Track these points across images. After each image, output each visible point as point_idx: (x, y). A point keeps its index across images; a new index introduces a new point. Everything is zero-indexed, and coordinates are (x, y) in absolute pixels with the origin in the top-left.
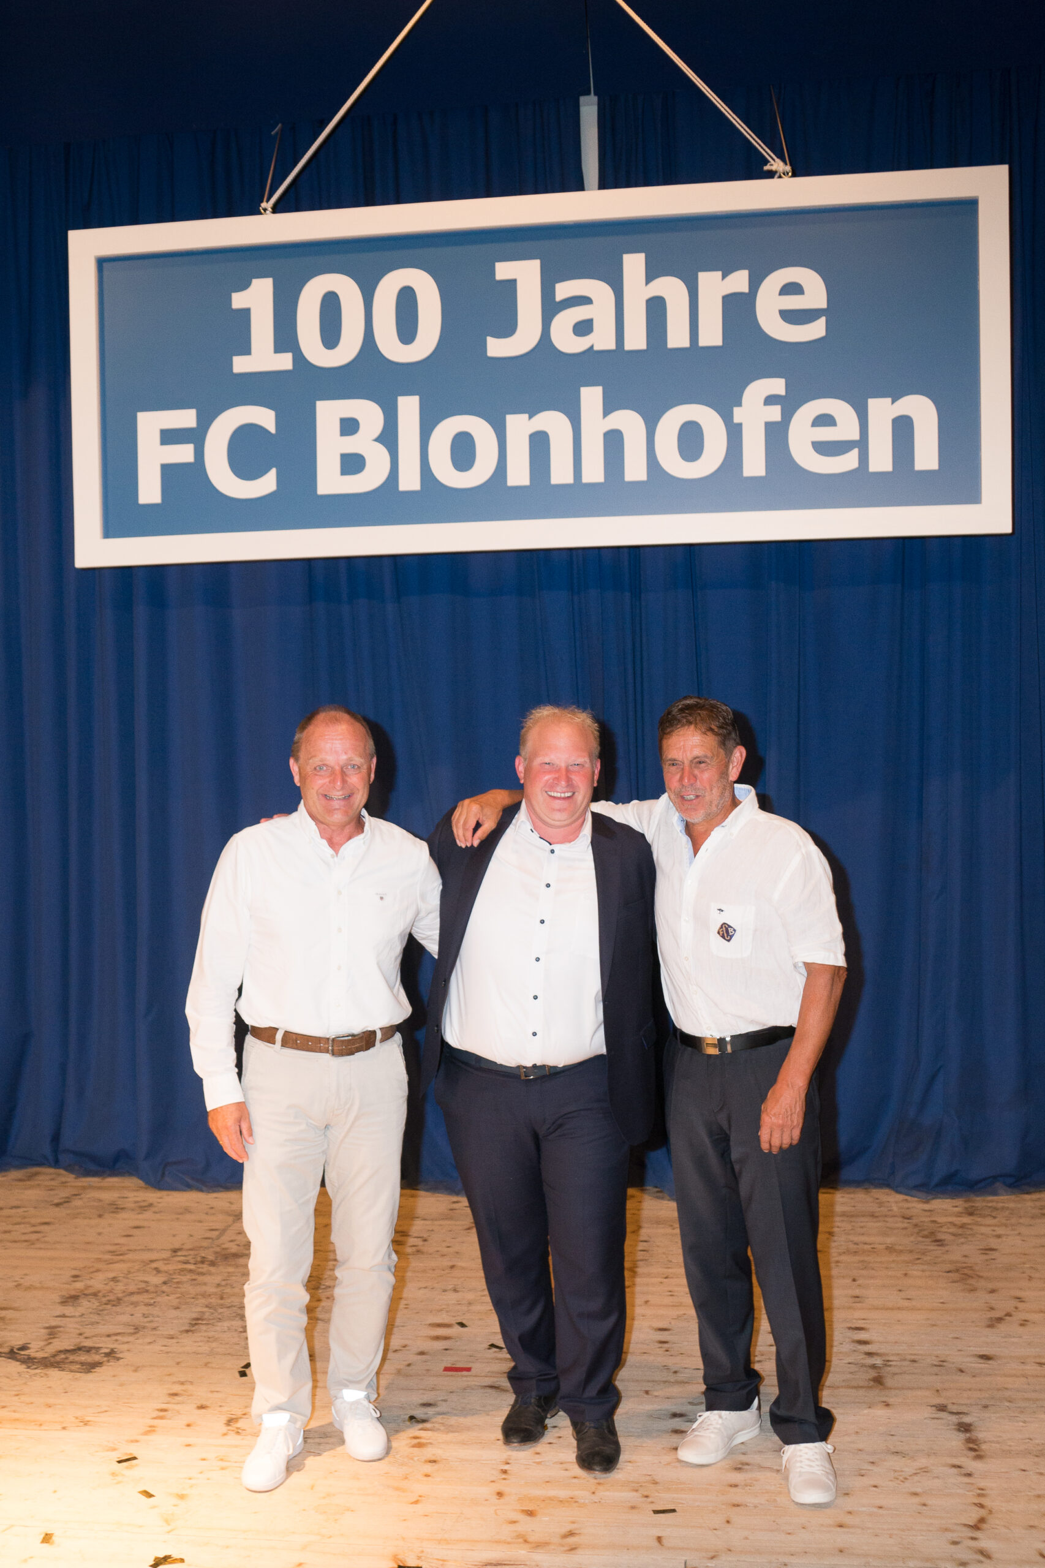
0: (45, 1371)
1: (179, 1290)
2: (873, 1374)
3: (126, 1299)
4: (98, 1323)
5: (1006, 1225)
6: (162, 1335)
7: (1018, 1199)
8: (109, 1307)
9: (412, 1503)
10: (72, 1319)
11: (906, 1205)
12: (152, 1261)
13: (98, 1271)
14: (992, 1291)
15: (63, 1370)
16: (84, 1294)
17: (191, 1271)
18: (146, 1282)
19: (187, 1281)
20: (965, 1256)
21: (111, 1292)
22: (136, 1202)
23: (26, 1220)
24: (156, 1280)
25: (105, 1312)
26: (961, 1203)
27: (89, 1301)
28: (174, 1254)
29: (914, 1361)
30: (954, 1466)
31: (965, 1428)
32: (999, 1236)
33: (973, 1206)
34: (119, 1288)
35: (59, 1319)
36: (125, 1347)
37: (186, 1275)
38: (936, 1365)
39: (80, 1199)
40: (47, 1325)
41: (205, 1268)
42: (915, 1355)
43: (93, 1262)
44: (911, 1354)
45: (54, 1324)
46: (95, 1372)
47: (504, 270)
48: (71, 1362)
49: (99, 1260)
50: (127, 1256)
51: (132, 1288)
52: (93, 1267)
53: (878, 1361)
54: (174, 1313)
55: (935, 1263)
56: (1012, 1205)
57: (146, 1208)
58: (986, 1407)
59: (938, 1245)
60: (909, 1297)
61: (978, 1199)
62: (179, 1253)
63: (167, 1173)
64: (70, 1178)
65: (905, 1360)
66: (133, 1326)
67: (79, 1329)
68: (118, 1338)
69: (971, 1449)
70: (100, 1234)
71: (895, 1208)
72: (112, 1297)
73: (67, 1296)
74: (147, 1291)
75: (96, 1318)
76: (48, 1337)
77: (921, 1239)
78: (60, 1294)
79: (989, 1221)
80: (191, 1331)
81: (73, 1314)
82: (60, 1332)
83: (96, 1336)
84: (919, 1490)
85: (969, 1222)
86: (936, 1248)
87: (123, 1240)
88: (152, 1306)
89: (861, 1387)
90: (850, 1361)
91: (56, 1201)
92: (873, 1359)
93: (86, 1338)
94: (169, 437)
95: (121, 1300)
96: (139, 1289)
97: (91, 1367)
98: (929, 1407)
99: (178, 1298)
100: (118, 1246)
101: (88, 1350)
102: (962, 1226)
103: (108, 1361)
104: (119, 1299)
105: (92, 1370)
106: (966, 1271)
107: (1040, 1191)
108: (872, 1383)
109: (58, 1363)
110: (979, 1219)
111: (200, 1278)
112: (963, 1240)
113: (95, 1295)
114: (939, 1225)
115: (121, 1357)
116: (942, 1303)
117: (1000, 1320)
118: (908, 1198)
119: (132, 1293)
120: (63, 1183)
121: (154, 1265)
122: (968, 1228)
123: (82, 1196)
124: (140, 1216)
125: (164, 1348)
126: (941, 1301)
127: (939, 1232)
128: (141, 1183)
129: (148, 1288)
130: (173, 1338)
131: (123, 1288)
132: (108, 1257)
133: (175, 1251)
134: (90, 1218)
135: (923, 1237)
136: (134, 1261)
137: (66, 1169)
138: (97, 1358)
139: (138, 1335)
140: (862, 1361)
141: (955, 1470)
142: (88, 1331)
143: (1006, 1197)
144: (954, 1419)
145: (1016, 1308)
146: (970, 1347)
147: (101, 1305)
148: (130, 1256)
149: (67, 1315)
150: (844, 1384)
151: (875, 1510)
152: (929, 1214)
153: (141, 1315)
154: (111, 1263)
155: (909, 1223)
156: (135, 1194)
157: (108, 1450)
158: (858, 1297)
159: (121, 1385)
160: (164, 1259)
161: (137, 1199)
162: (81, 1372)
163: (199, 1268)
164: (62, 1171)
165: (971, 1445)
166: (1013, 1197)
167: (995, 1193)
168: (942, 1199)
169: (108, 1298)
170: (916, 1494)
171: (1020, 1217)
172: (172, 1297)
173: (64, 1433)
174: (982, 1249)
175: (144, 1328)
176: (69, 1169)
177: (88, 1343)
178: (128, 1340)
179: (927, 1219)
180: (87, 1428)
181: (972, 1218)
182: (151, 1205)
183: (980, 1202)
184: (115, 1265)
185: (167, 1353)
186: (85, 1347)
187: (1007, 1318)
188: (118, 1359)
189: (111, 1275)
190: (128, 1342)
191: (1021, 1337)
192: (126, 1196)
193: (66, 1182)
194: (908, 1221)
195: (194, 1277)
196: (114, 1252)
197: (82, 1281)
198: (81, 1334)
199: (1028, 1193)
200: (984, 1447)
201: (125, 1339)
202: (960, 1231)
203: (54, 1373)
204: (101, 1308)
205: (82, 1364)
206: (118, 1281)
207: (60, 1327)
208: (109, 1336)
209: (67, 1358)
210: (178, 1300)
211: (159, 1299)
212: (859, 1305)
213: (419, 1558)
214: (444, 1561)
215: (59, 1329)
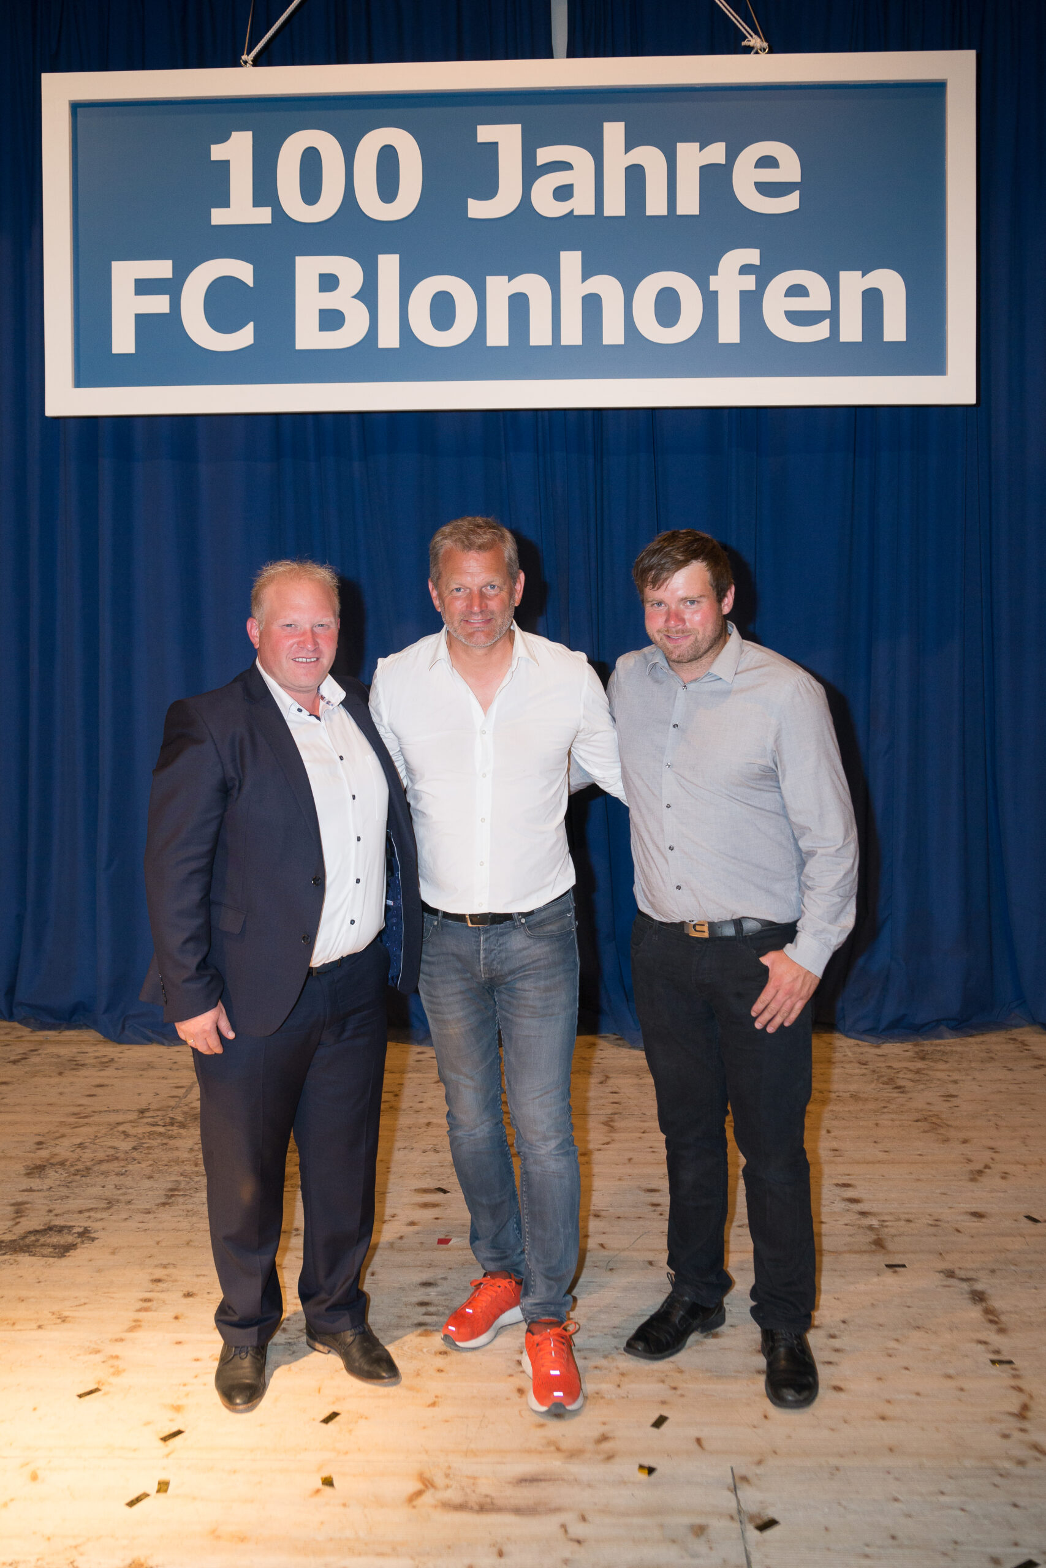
0: (14, 1257)
1: (150, 1156)
2: (870, 1236)
3: (96, 1168)
4: (68, 1197)
5: (959, 1070)
6: (138, 1209)
7: (962, 1042)
8: (78, 1177)
9: (429, 1406)
10: (40, 1194)
11: (859, 1050)
12: (119, 1124)
13: (63, 1136)
14: (965, 1141)
15: (34, 1255)
16: (51, 1164)
17: (160, 1134)
18: (115, 1148)
19: (158, 1146)
20: (928, 1104)
21: (78, 1160)
22: (97, 1057)
24: (125, 1145)
25: (74, 1184)
26: (910, 1047)
27: (56, 1172)
28: (141, 1115)
29: (909, 1221)
30: (980, 1342)
31: (978, 1297)
32: (955, 1082)
33: (923, 1050)
34: (87, 1155)
35: (26, 1193)
36: (99, 1225)
37: (156, 1139)
38: (931, 1225)
39: (39, 1055)
40: (13, 1201)
41: (175, 1130)
42: (908, 1213)
43: (57, 1126)
44: (904, 1213)
45: (20, 1200)
46: (69, 1256)
47: (486, 133)
48: (43, 1245)
49: (62, 1123)
50: (92, 1119)
51: (101, 1155)
52: (57, 1132)
53: (874, 1222)
54: (147, 1183)
55: (902, 1112)
56: (959, 1049)
57: (107, 1065)
58: (993, 1271)
59: (901, 1092)
60: (887, 1150)
61: (925, 1042)
62: (147, 1114)
63: (127, 1026)
64: (25, 1032)
65: (899, 1220)
66: (106, 1200)
67: (49, 1205)
68: (92, 1214)
69: (991, 1321)
70: (61, 1094)
71: (850, 1054)
72: (80, 1166)
73: (33, 1166)
74: (117, 1158)
75: (64, 1191)
76: (16, 1215)
77: (881, 1085)
78: (24, 1164)
79: (941, 1066)
80: (168, 1204)
81: (41, 1187)
82: (27, 1209)
83: (67, 1212)
84: (952, 1372)
85: (923, 1067)
86: (896, 1095)
87: (85, 1101)
88: (124, 1176)
89: (865, 1252)
90: (846, 1222)
91: (12, 1058)
92: (869, 1219)
93: (56, 1215)
94: (144, 287)
95: (90, 1169)
96: (108, 1156)
97: (64, 1250)
98: (937, 1274)
99: (150, 1165)
100: (82, 1108)
101: (60, 1230)
102: (918, 1071)
103: (83, 1242)
104: (88, 1169)
105: (68, 1254)
106: (934, 1120)
107: (983, 1034)
108: (874, 1247)
109: (28, 1246)
110: (932, 1064)
111: (172, 1142)
112: (922, 1086)
113: (62, 1164)
114: (896, 1071)
115: (96, 1237)
116: (920, 1155)
117: (980, 1172)
118: (860, 1042)
119: (101, 1162)
120: (18, 1037)
121: (121, 1128)
122: (924, 1074)
123: (40, 1052)
124: (103, 1073)
125: (140, 1225)
126: (919, 1153)
127: (898, 1078)
128: (101, 1037)
129: (118, 1155)
130: (149, 1213)
131: (92, 1155)
132: (72, 1120)
133: (142, 1111)
134: (50, 1076)
135: (884, 1084)
136: (99, 1124)
137: (20, 1022)
138: (70, 1239)
139: (111, 1211)
140: (858, 1222)
141: (981, 1347)
142: (59, 1207)
143: (952, 1040)
144: (965, 1286)
145: (993, 1159)
146: (960, 1203)
147: (69, 1176)
148: (96, 1118)
149: (34, 1188)
150: (846, 1248)
151: (914, 1397)
152: (882, 1059)
153: (114, 1186)
154: (76, 1127)
155: (866, 1069)
156: (95, 1048)
157: (90, 1353)
158: (836, 1150)
159: (99, 1271)
160: (131, 1122)
161: (97, 1054)
162: (54, 1257)
163: (169, 1130)
164: (16, 1025)
165: (991, 1317)
166: (958, 1040)
167: (940, 1037)
168: (892, 1043)
169: (76, 1168)
170: (949, 1377)
171: (970, 1061)
172: (144, 1165)
173: (41, 1332)
174: (943, 1096)
175: (118, 1201)
176: (24, 1022)
177: (59, 1222)
178: (103, 1217)
179: (884, 1065)
180: (66, 1325)
181: (925, 1062)
182: (112, 1060)
183: (929, 1045)
184: (82, 1129)
185: (146, 1230)
186: (56, 1226)
187: (987, 1170)
188: (93, 1239)
189: (79, 1141)
190: (102, 1219)
191: (1005, 1192)
192: (86, 1050)
193: (22, 1037)
194: (865, 1067)
195: (165, 1141)
196: (79, 1114)
197: (47, 1148)
198: (50, 1211)
199: (971, 1036)
200: (1003, 1318)
201: (99, 1215)
202: (917, 1077)
203: (24, 1259)
204: (70, 1179)
205: (55, 1247)
206: (85, 1148)
207: (27, 1203)
208: (80, 1212)
209: (37, 1240)
210: (151, 1168)
211: (130, 1167)
212: (840, 1159)
213: (447, 1476)
214: (475, 1478)
215: (26, 1206)
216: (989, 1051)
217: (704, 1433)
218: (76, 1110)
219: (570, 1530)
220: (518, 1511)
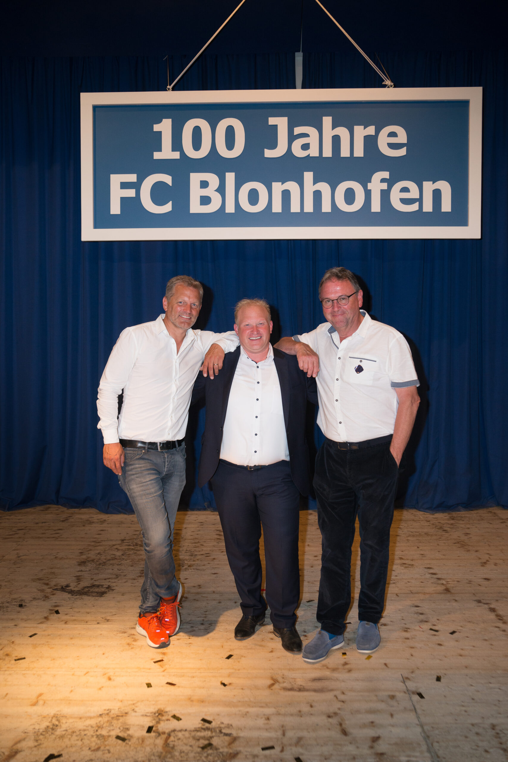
0: (79, 597)
1: (130, 558)
2: (443, 588)
3: (108, 562)
4: (98, 574)
5: (469, 524)
6: (129, 578)
7: (468, 513)
8: (101, 566)
9: (270, 652)
10: (86, 572)
11: (426, 516)
12: (114, 545)
13: (91, 550)
14: (477, 551)
15: (89, 596)
16: (88, 561)
17: (133, 549)
18: (114, 555)
19: (133, 554)
20: (458, 537)
21: (99, 559)
22: (98, 519)
23: (50, 528)
24: (119, 554)
25: (100, 569)
26: (447, 515)
27: (91, 564)
28: (122, 542)
29: (458, 581)
30: (497, 627)
31: (493, 610)
32: (468, 528)
33: (453, 516)
34: (103, 557)
35: (80, 572)
36: (114, 584)
37: (131, 551)
38: (468, 583)
39: (73, 518)
40: (75, 575)
42: (457, 579)
43: (87, 546)
44: (456, 579)
45: (78, 575)
48: (92, 592)
49: (89, 545)
50: (102, 543)
51: (109, 557)
52: (88, 548)
53: (444, 582)
54: (132, 568)
55: (448, 540)
56: (468, 515)
57: (103, 522)
58: (497, 600)
59: (446, 532)
60: (444, 554)
61: (453, 513)
62: (125, 541)
63: (110, 507)
64: (65, 509)
65: (454, 581)
66: (115, 574)
67: (91, 577)
68: (110, 580)
70: (86, 533)
71: (421, 517)
72: (101, 562)
73: (80, 562)
74: (116, 559)
75: (96, 571)
76: (77, 580)
77: (437, 530)
78: (76, 561)
79: (461, 522)
81: (86, 570)
82: (82, 578)
83: (100, 579)
85: (454, 522)
86: (444, 533)
87: (97, 536)
88: (120, 565)
89: (442, 593)
90: (432, 582)
91: (62, 520)
92: (441, 581)
93: (95, 581)
95: (105, 563)
96: (112, 558)
97: (101, 594)
98: (474, 602)
99: (131, 561)
100: (96, 539)
101: (98, 586)
102: (452, 524)
103: (109, 591)
104: (104, 563)
105: (103, 596)
106: (462, 543)
107: (477, 510)
108: (445, 592)
109: (86, 593)
110: (458, 521)
111: (138, 552)
112: (454, 530)
113: (93, 561)
114: (442, 524)
116: (459, 556)
117: (485, 563)
118: (425, 513)
119: (109, 560)
120: (62, 511)
121: (115, 547)
122: (454, 525)
124: (102, 526)
125: (132, 584)
126: (458, 556)
127: (444, 527)
128: (99, 511)
129: (116, 557)
130: (135, 580)
131: (105, 557)
132: (93, 544)
133: (123, 540)
134: (80, 527)
135: (438, 529)
136: (106, 545)
137: (62, 506)
138: (103, 590)
139: (118, 579)
140: (437, 582)
141: (498, 629)
142: (95, 577)
143: (464, 512)
144: (486, 606)
145: (489, 558)
146: (478, 575)
147: (97, 565)
149: (83, 570)
150: (434, 592)
152: (436, 519)
153: (117, 569)
154: (96, 546)
155: (429, 523)
156: (97, 516)
158: (423, 555)
159: (118, 602)
160: (119, 544)
162: (98, 597)
163: (136, 548)
164: (60, 506)
165: (499, 618)
166: (466, 512)
167: (459, 511)
168: (438, 513)
169: (99, 562)
171: (473, 520)
172: (128, 561)
174: (464, 534)
175: (120, 575)
176: (64, 505)
177: (96, 583)
178: (115, 581)
179: (437, 522)
181: (454, 521)
182: (105, 520)
183: (454, 514)
184: (99, 547)
185: (135, 586)
186: (96, 585)
187: (488, 562)
188: (113, 590)
189: (98, 552)
190: (115, 582)
191: (497, 570)
192: (93, 516)
193: (64, 511)
194: (429, 522)
195: (135, 552)
197: (85, 555)
198: (92, 579)
199: (472, 510)
200: (504, 618)
201: (113, 581)
202: (452, 526)
203: (83, 597)
204: (98, 567)
205: (97, 593)
206: (101, 555)
207: (81, 576)
208: (105, 579)
209: (89, 590)
210: (131, 562)
211: (122, 562)
212: (425, 558)
213: (283, 678)
214: (295, 679)
215: (81, 577)
216: (480, 516)
217: (387, 661)
218: (94, 540)
219: (339, 697)
220: (315, 691)
